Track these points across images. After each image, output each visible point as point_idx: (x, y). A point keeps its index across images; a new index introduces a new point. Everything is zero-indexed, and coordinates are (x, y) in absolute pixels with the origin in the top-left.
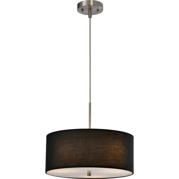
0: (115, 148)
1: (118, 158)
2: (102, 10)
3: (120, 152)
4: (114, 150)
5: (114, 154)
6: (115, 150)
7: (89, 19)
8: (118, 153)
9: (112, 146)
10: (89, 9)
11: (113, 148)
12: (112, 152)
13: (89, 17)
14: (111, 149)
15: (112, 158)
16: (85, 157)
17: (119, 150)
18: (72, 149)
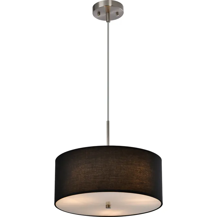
0: (141, 169)
1: (145, 182)
2: (122, 13)
4: (140, 172)
5: (140, 177)
7: (107, 23)
8: (145, 175)
9: (138, 167)
10: (107, 12)
12: (138, 174)
14: (137, 170)
15: (138, 181)
16: (105, 180)
17: (146, 173)
18: (89, 170)
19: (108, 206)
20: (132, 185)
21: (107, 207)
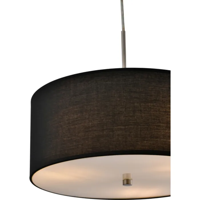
18: (76, 116)
19: (127, 182)
20: (159, 139)
21: (125, 182)
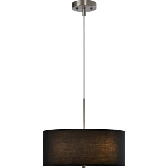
0: (106, 146)
1: (109, 156)
2: (96, 8)
3: (111, 149)
4: (105, 149)
5: (105, 152)
6: (107, 148)
7: (83, 17)
8: (109, 150)
9: (104, 145)
10: (83, 8)
11: (105, 147)
12: (104, 151)
13: (83, 16)
14: (103, 147)
15: (103, 156)
16: (78, 156)
17: (110, 148)
